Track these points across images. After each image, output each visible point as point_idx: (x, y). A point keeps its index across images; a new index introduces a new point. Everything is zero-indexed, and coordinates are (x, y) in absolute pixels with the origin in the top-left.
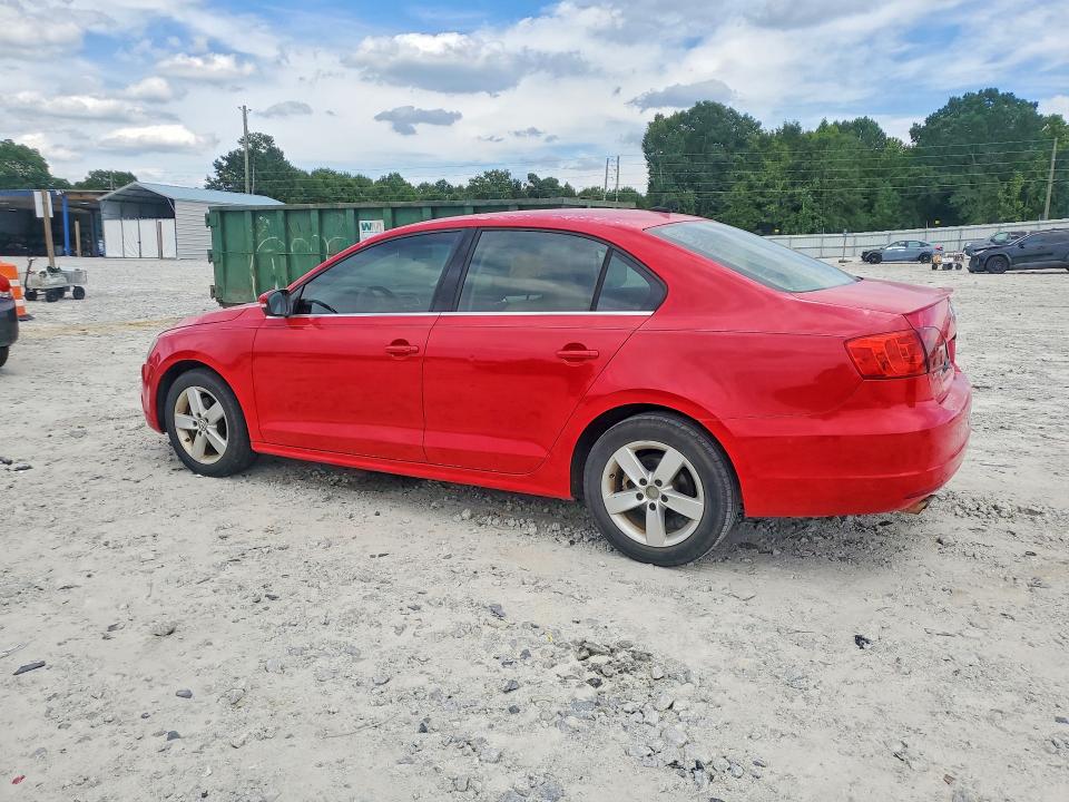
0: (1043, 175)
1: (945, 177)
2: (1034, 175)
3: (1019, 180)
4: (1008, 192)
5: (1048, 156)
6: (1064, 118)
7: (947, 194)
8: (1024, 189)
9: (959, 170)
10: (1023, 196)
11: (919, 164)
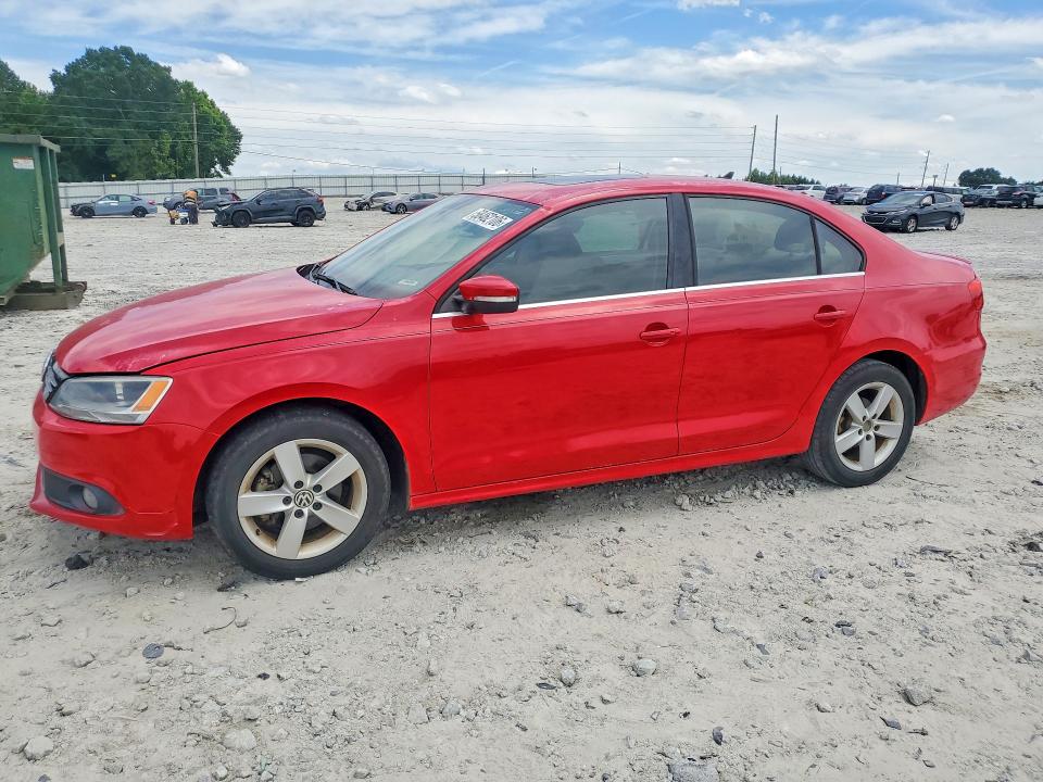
0: (187, 136)
1: (98, 130)
2: (178, 136)
3: (167, 140)
4: (159, 149)
5: (188, 118)
6: (196, 86)
7: (102, 148)
8: (173, 147)
9: (111, 124)
10: (173, 155)
11: (67, 114)
